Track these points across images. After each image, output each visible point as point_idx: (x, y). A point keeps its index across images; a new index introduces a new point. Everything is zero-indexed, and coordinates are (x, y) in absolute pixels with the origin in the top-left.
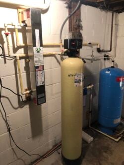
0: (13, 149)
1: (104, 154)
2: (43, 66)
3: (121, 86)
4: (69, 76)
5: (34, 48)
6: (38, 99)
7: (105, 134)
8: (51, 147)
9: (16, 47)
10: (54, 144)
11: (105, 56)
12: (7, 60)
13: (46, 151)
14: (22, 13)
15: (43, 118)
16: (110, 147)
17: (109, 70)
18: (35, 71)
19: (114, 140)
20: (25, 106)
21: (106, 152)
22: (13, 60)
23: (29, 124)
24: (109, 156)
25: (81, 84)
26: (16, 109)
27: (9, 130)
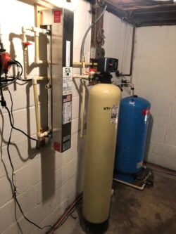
0: (18, 224)
1: (132, 208)
2: (71, 95)
3: (146, 120)
4: (105, 109)
5: (64, 68)
6: (63, 143)
7: (124, 183)
8: (62, 212)
9: (30, 64)
10: (66, 207)
11: (123, 81)
12: (17, 85)
13: (58, 218)
14: (41, 13)
15: (57, 171)
16: (135, 198)
17: (133, 101)
18: (63, 103)
19: (137, 189)
20: (37, 156)
21: (132, 205)
22: (26, 85)
23: (40, 182)
24: (138, 210)
25: (117, 120)
26: (24, 161)
27: (14, 196)
